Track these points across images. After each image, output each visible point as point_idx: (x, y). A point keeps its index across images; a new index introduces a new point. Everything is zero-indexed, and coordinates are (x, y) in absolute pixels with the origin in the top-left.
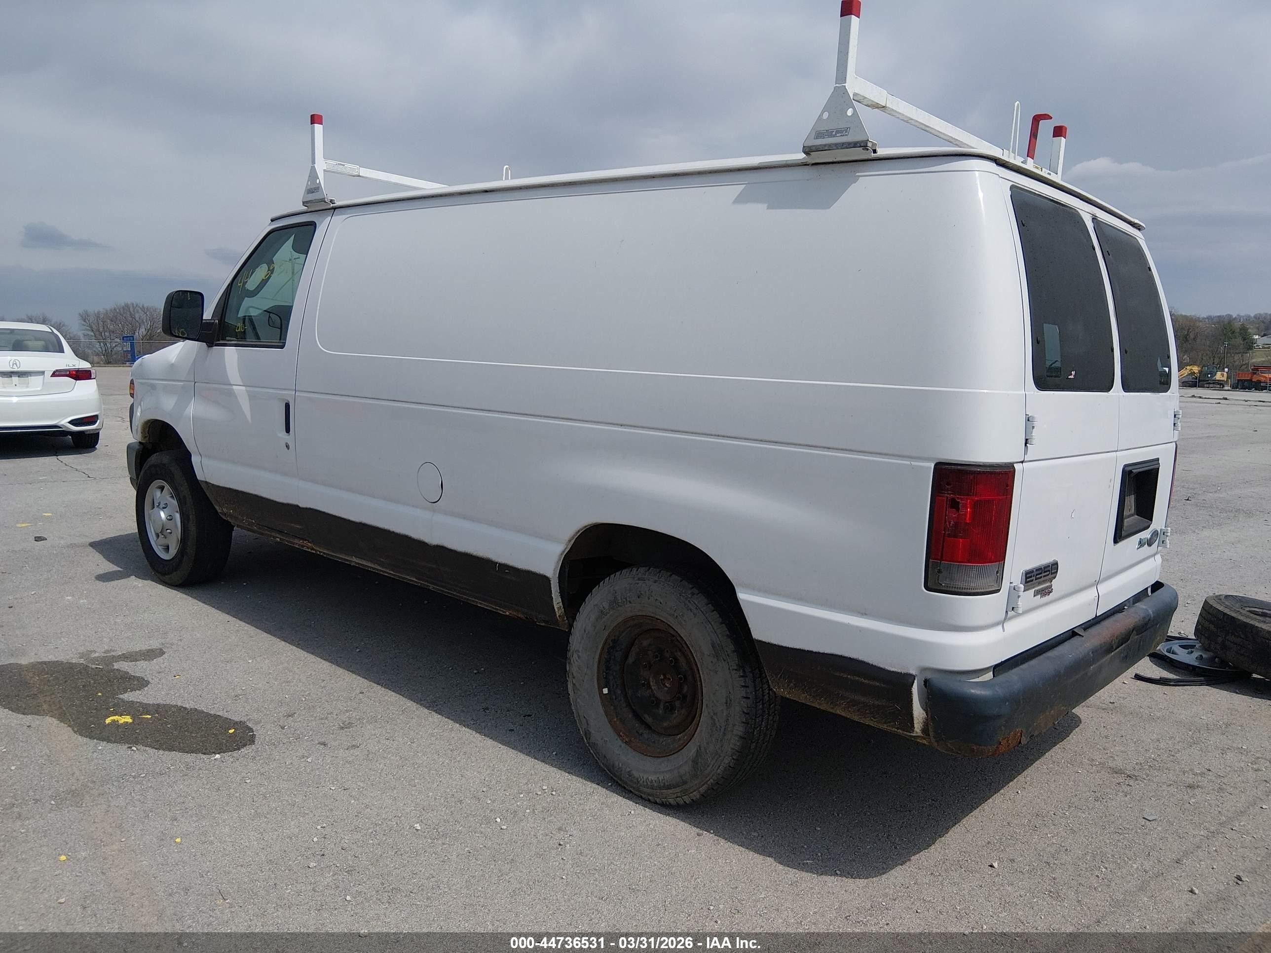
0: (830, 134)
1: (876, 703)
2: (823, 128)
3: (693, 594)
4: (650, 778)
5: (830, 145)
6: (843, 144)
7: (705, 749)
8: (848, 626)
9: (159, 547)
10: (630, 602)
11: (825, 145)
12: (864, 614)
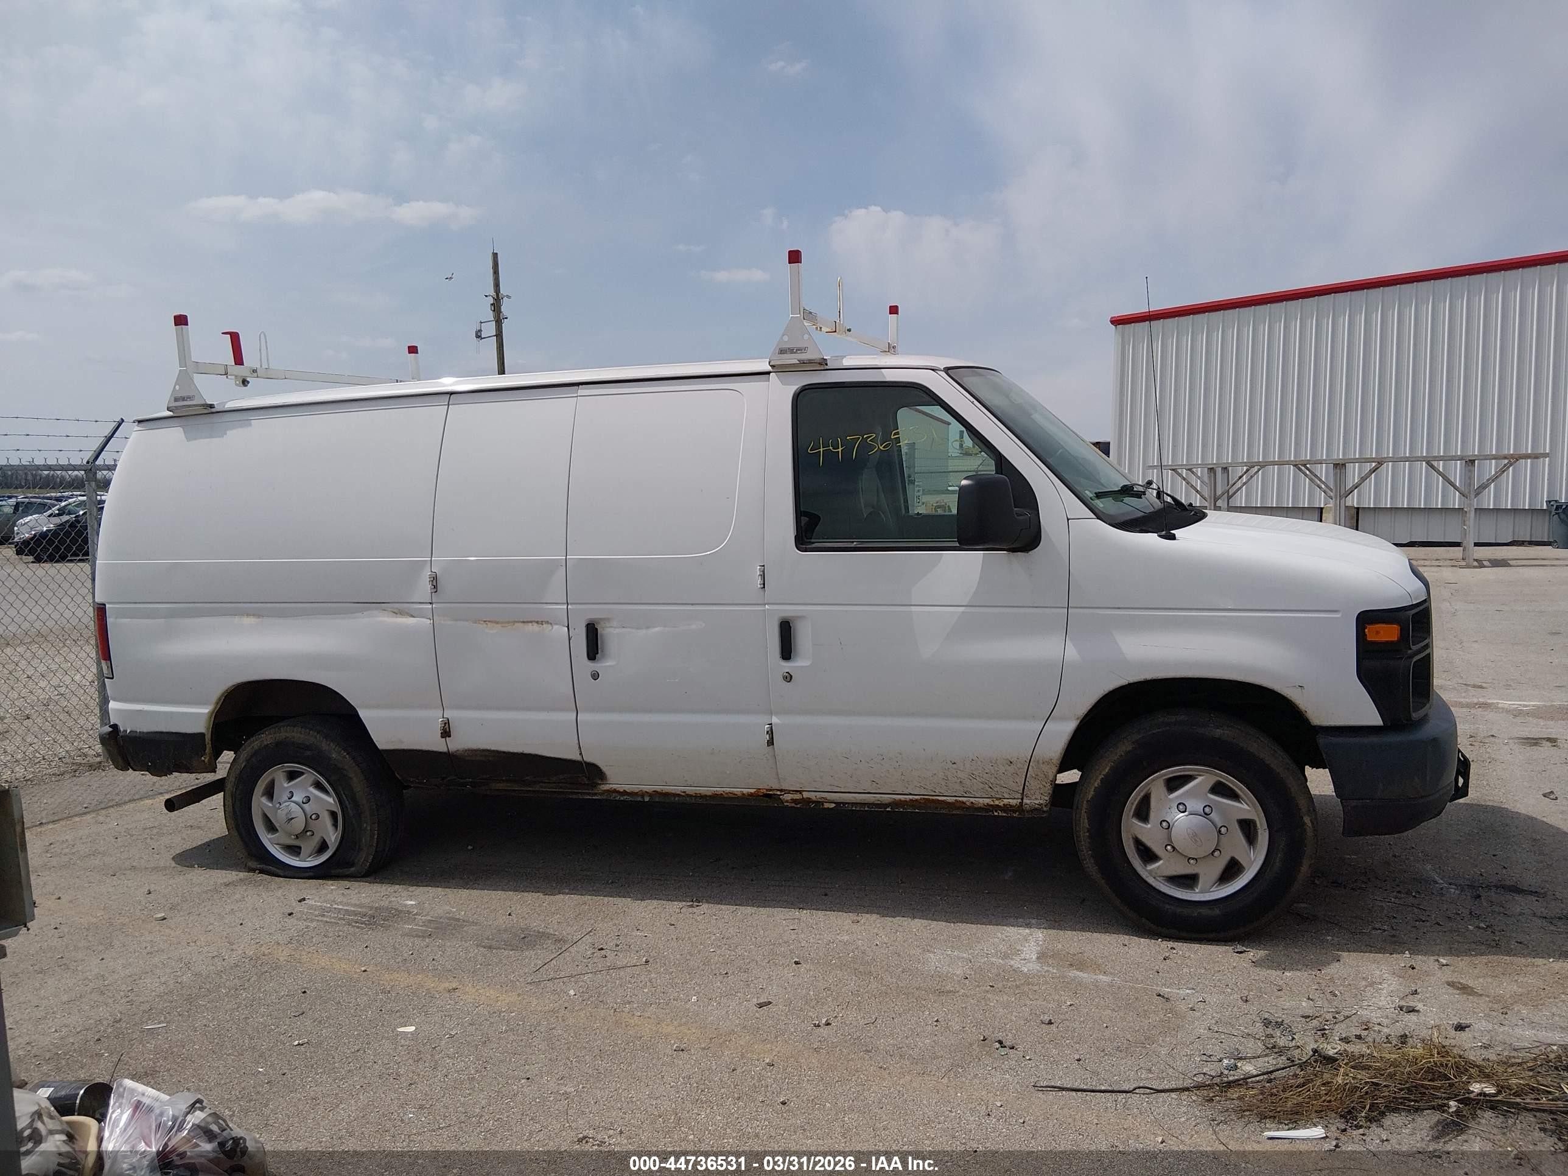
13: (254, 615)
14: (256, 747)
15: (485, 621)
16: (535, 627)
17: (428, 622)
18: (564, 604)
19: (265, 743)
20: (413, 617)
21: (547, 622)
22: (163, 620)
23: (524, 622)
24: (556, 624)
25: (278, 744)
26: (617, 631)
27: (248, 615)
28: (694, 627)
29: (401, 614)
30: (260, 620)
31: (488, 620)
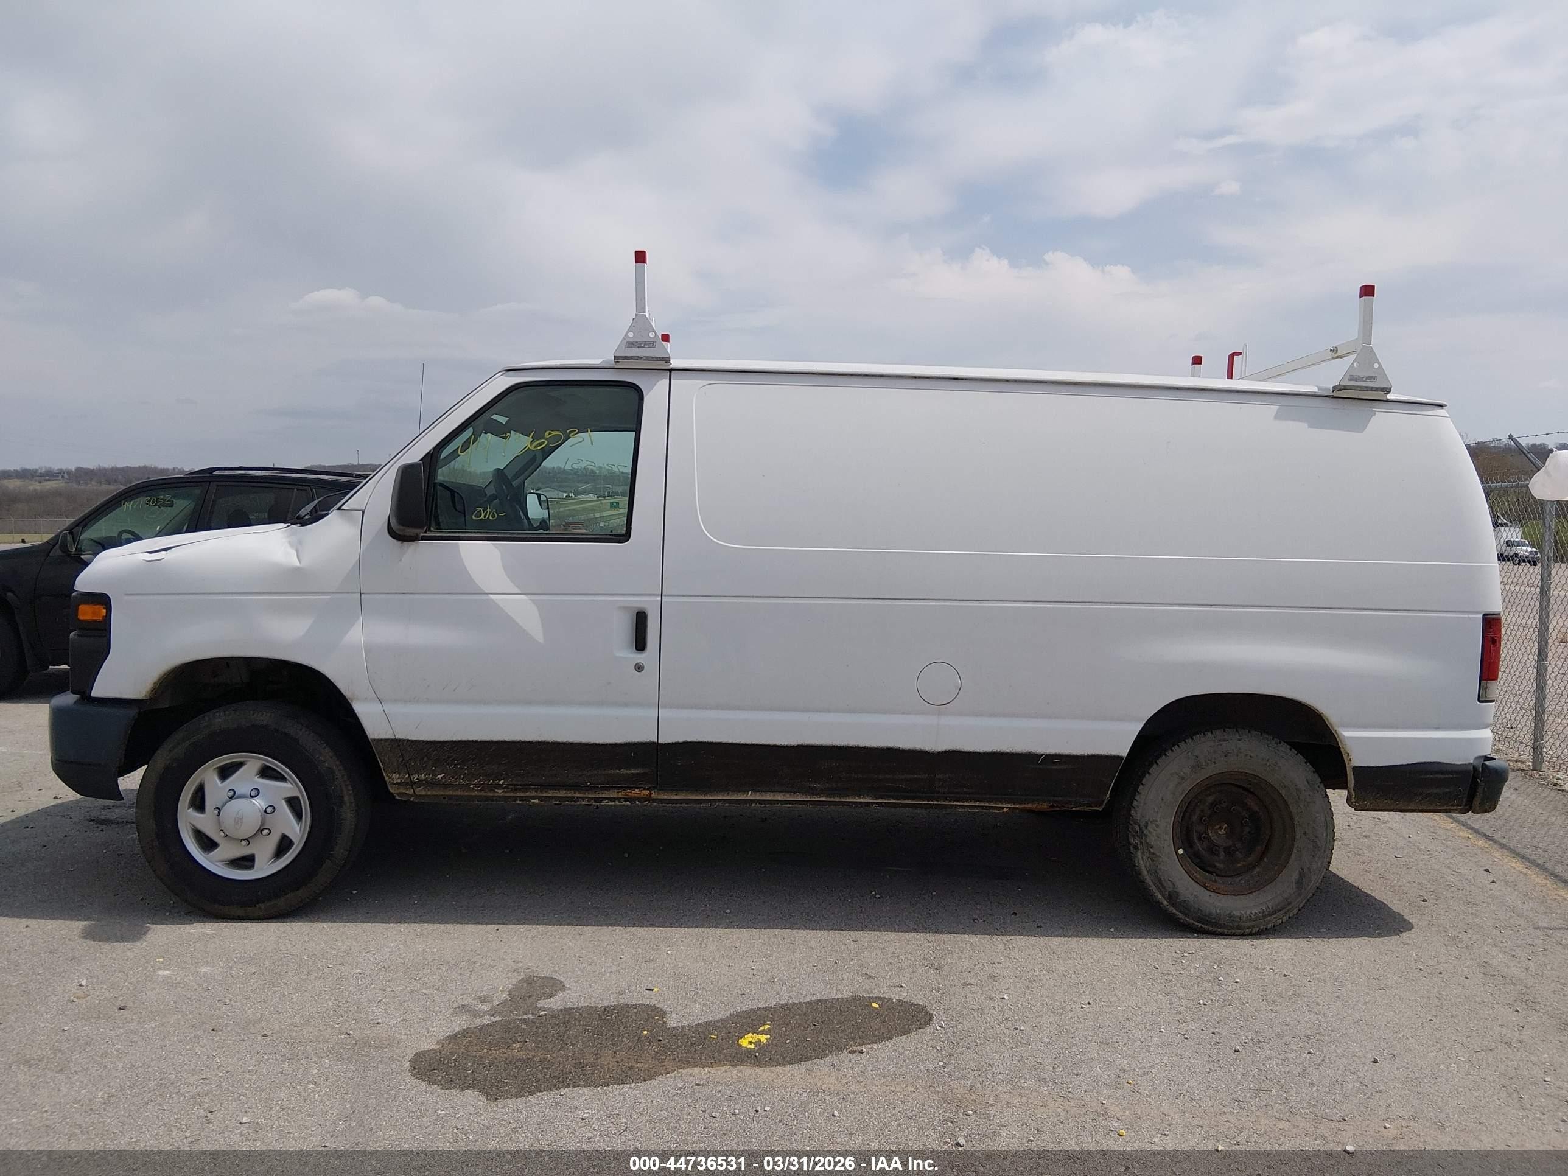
0: (1361, 379)
1: (1447, 790)
2: (1356, 373)
3: (1276, 743)
4: (1253, 912)
5: (1360, 387)
6: (1372, 387)
7: (1309, 868)
8: (1430, 739)
9: (217, 864)
10: (1215, 763)
11: (1358, 386)
12: (1437, 728)
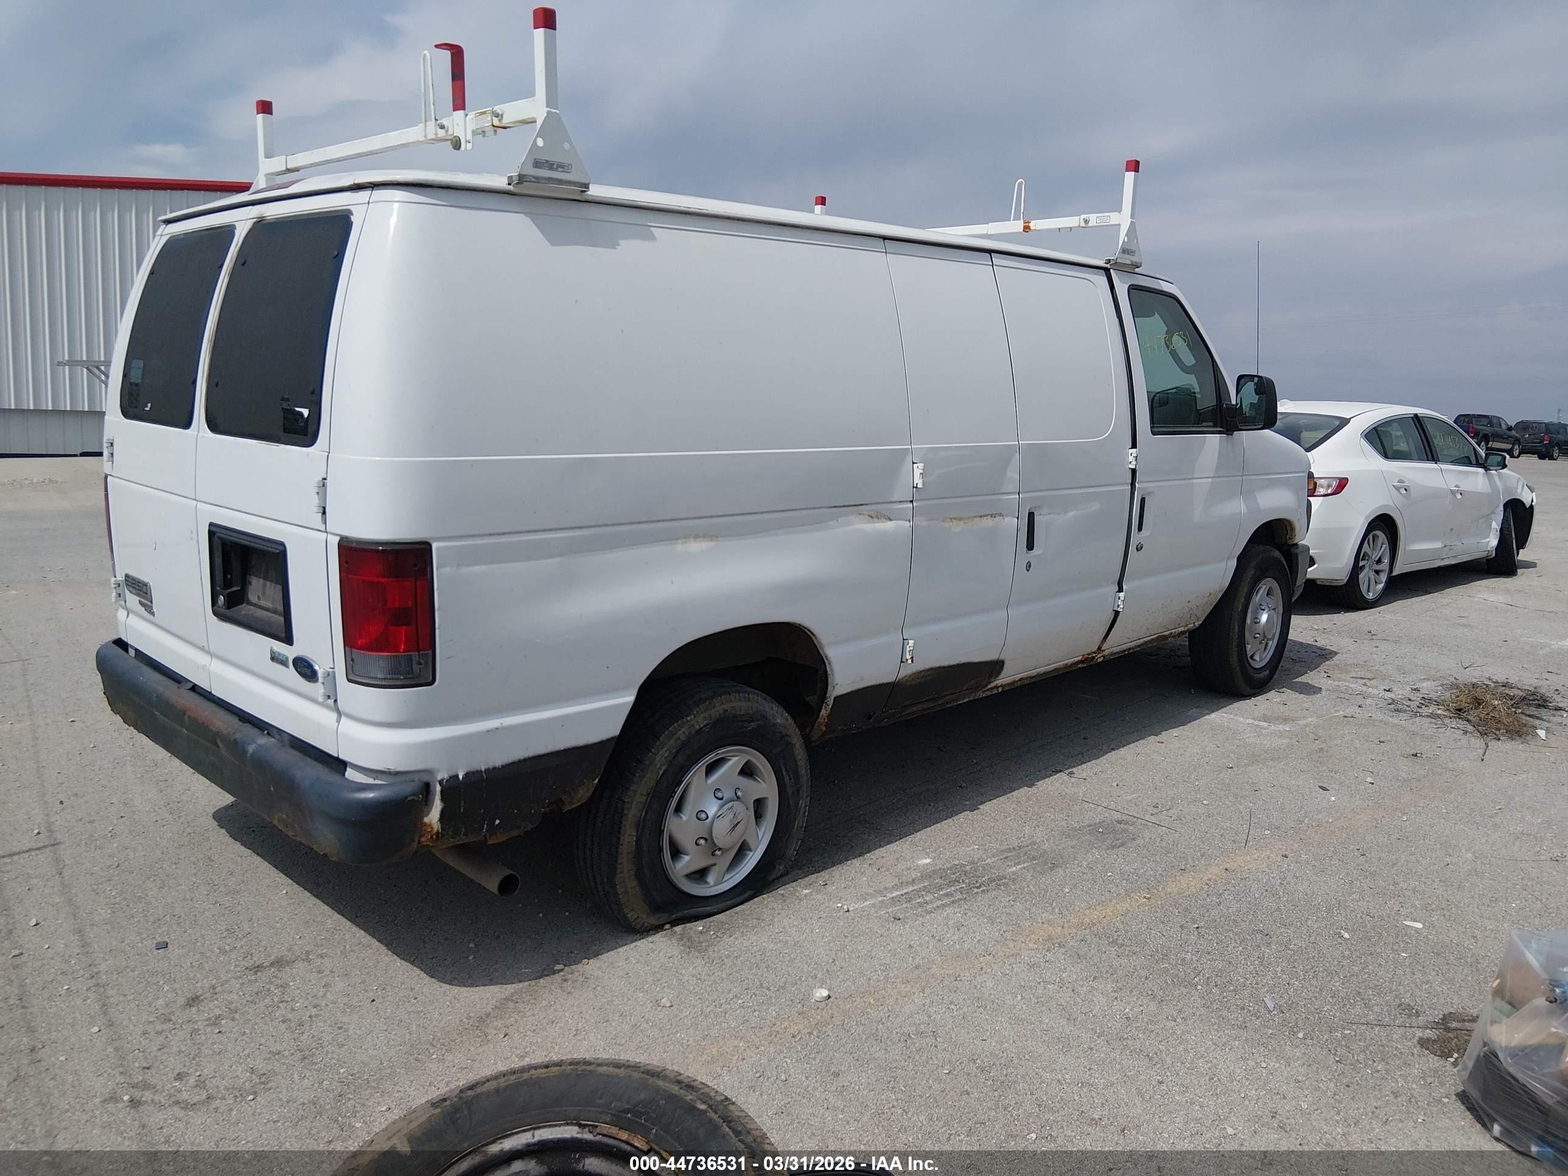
13: (704, 536)
14: (683, 738)
15: (951, 519)
16: (988, 522)
17: (907, 524)
18: (1015, 493)
19: (697, 727)
20: (890, 520)
21: (1000, 515)
22: (557, 560)
23: (981, 516)
24: (1007, 516)
25: (717, 723)
26: (1046, 518)
27: (696, 537)
28: (1094, 508)
29: (878, 518)
30: (714, 543)
31: (954, 516)
